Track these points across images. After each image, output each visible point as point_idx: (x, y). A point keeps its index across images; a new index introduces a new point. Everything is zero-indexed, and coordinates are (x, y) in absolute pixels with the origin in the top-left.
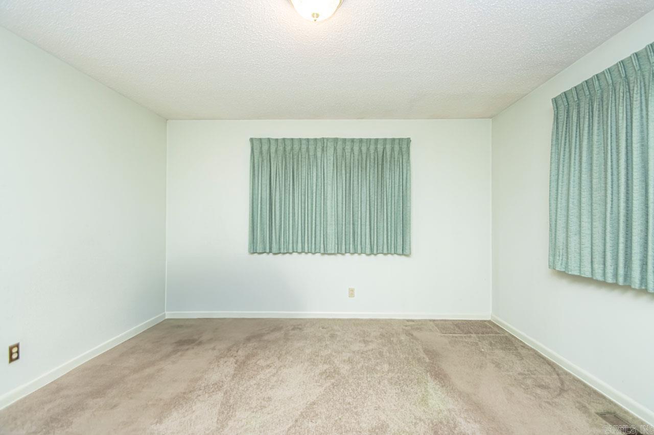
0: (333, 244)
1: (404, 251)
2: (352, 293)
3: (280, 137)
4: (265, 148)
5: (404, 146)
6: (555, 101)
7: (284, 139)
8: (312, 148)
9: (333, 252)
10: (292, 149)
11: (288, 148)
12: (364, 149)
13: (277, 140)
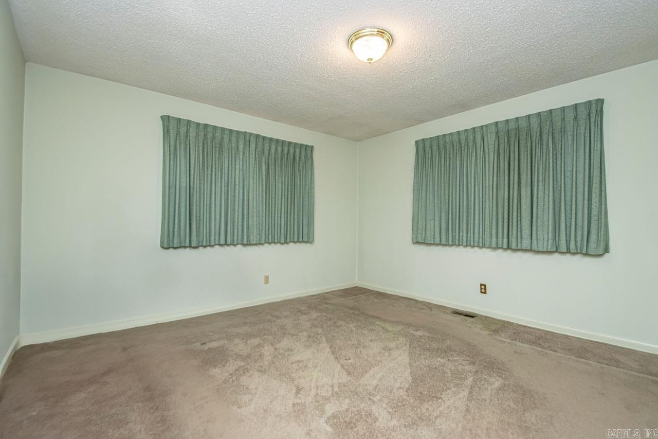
0: (255, 234)
1: (309, 240)
2: (267, 280)
3: (202, 122)
4: (183, 130)
5: (309, 152)
6: (417, 142)
7: (206, 125)
8: (234, 139)
9: (254, 242)
10: (214, 137)
11: (210, 136)
12: (279, 149)
13: (198, 124)
